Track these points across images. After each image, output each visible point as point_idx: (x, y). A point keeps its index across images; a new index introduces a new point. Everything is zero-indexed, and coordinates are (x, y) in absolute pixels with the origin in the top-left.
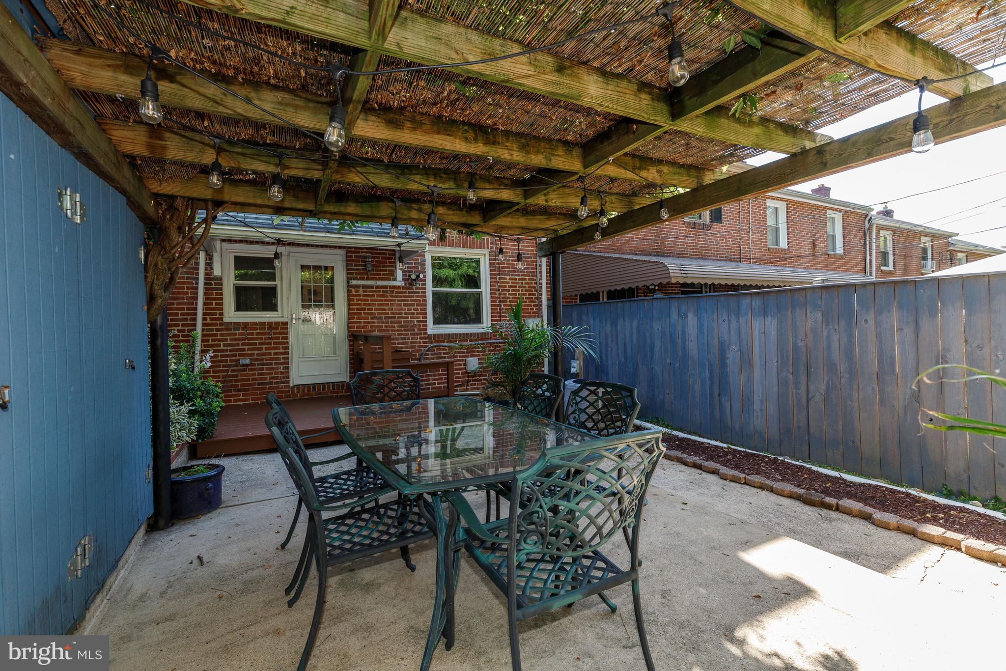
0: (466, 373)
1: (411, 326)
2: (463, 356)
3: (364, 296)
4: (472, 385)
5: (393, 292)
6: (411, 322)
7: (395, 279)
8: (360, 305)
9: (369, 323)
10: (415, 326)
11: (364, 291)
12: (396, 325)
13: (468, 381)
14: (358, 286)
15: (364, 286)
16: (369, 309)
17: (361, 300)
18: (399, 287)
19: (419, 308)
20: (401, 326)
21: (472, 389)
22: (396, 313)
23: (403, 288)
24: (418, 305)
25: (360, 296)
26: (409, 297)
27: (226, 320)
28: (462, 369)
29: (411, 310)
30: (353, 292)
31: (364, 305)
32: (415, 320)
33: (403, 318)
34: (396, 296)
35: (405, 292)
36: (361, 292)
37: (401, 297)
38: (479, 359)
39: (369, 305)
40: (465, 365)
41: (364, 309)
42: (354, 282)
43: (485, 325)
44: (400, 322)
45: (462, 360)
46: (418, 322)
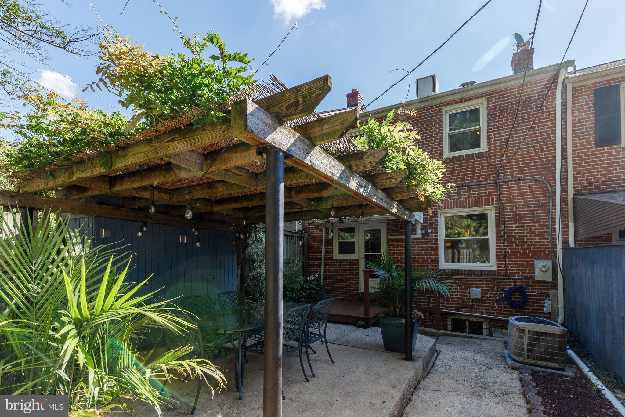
0: (470, 299)
1: (426, 263)
2: (468, 287)
3: (396, 245)
4: (475, 309)
5: (414, 242)
6: (426, 261)
7: (415, 234)
8: (394, 250)
9: (399, 261)
10: (429, 263)
11: (397, 242)
12: (416, 262)
13: (472, 306)
14: (393, 240)
15: (397, 239)
16: (399, 253)
17: (395, 247)
18: (418, 239)
19: (432, 251)
20: (419, 263)
21: (476, 312)
22: (417, 255)
23: (421, 239)
24: (431, 250)
25: (394, 245)
26: (425, 244)
27: (334, 258)
28: (467, 296)
29: (427, 253)
30: (391, 243)
31: (397, 250)
32: (430, 260)
33: (421, 258)
34: (417, 245)
35: (423, 242)
36: (395, 243)
37: (420, 245)
38: (482, 290)
39: (399, 250)
40: (469, 293)
41: (396, 253)
42: (390, 237)
43: (491, 264)
44: (419, 261)
45: (467, 289)
46: (431, 261)
